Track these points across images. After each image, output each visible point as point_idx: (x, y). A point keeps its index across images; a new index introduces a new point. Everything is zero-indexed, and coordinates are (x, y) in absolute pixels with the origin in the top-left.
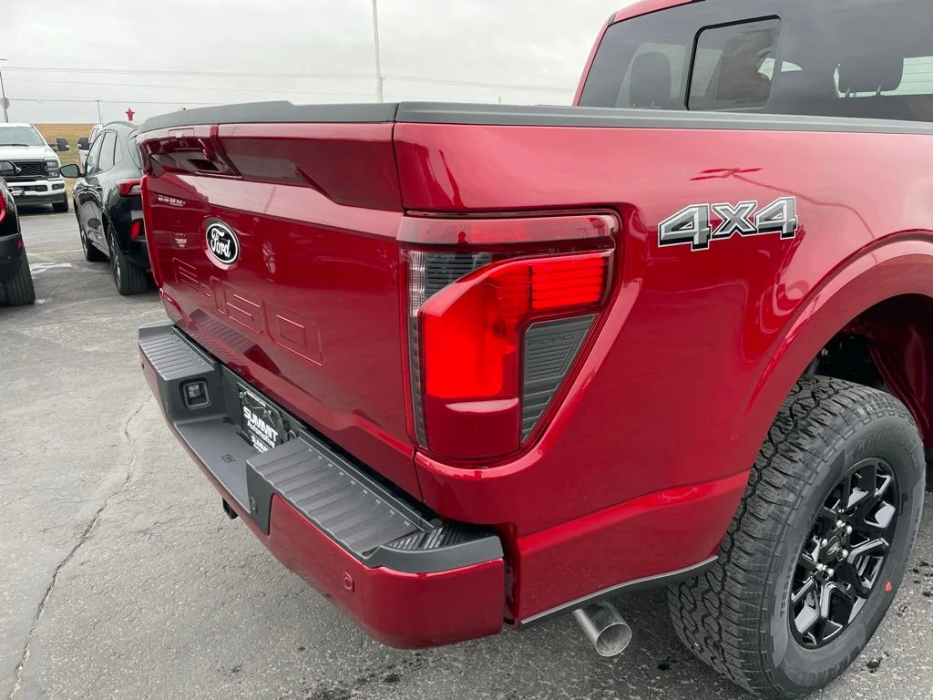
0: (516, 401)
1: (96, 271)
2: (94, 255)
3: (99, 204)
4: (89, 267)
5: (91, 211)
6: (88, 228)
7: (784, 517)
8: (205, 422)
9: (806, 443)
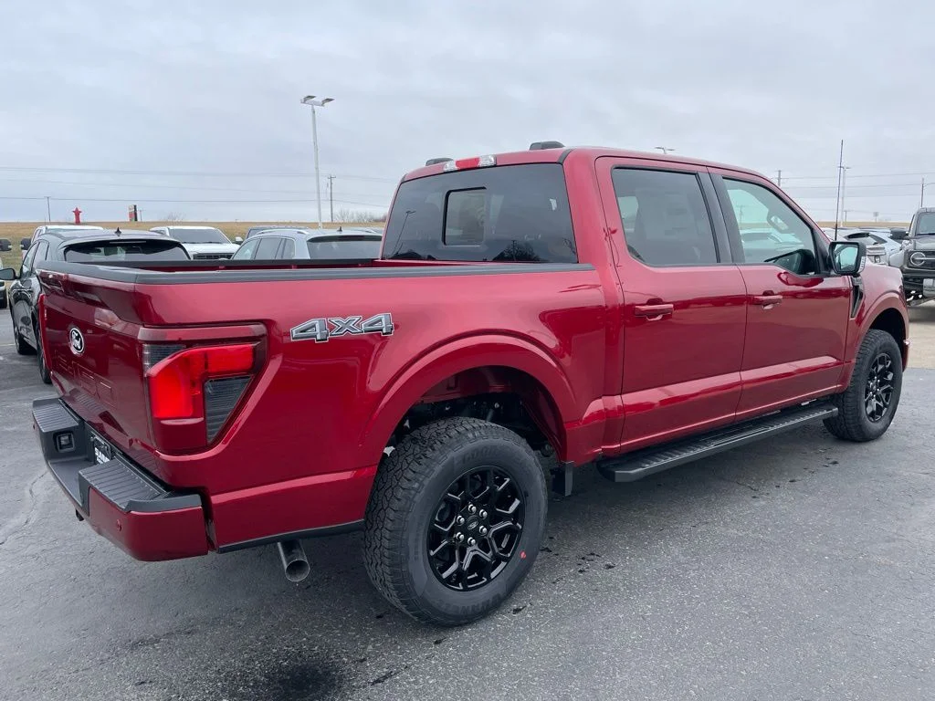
0: (202, 419)
1: (26, 363)
2: (25, 349)
3: (29, 303)
4: (20, 360)
5: (24, 310)
6: (20, 324)
7: (411, 497)
8: (67, 462)
9: (429, 453)
